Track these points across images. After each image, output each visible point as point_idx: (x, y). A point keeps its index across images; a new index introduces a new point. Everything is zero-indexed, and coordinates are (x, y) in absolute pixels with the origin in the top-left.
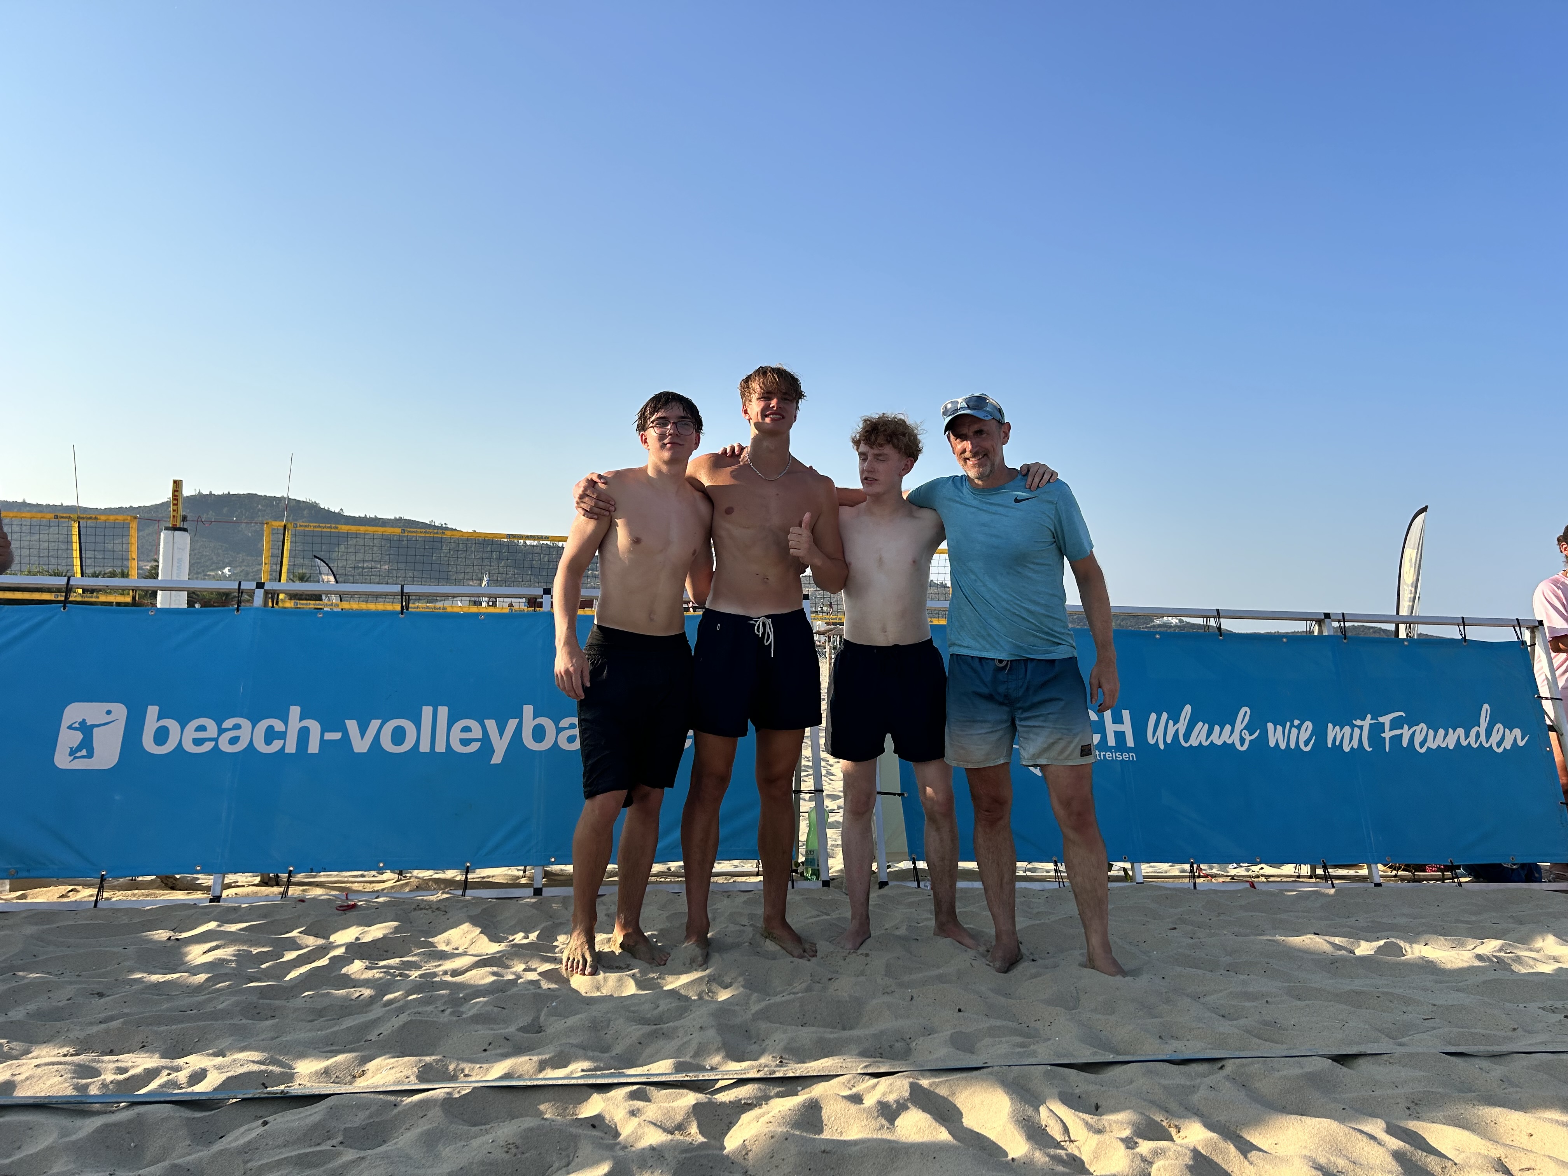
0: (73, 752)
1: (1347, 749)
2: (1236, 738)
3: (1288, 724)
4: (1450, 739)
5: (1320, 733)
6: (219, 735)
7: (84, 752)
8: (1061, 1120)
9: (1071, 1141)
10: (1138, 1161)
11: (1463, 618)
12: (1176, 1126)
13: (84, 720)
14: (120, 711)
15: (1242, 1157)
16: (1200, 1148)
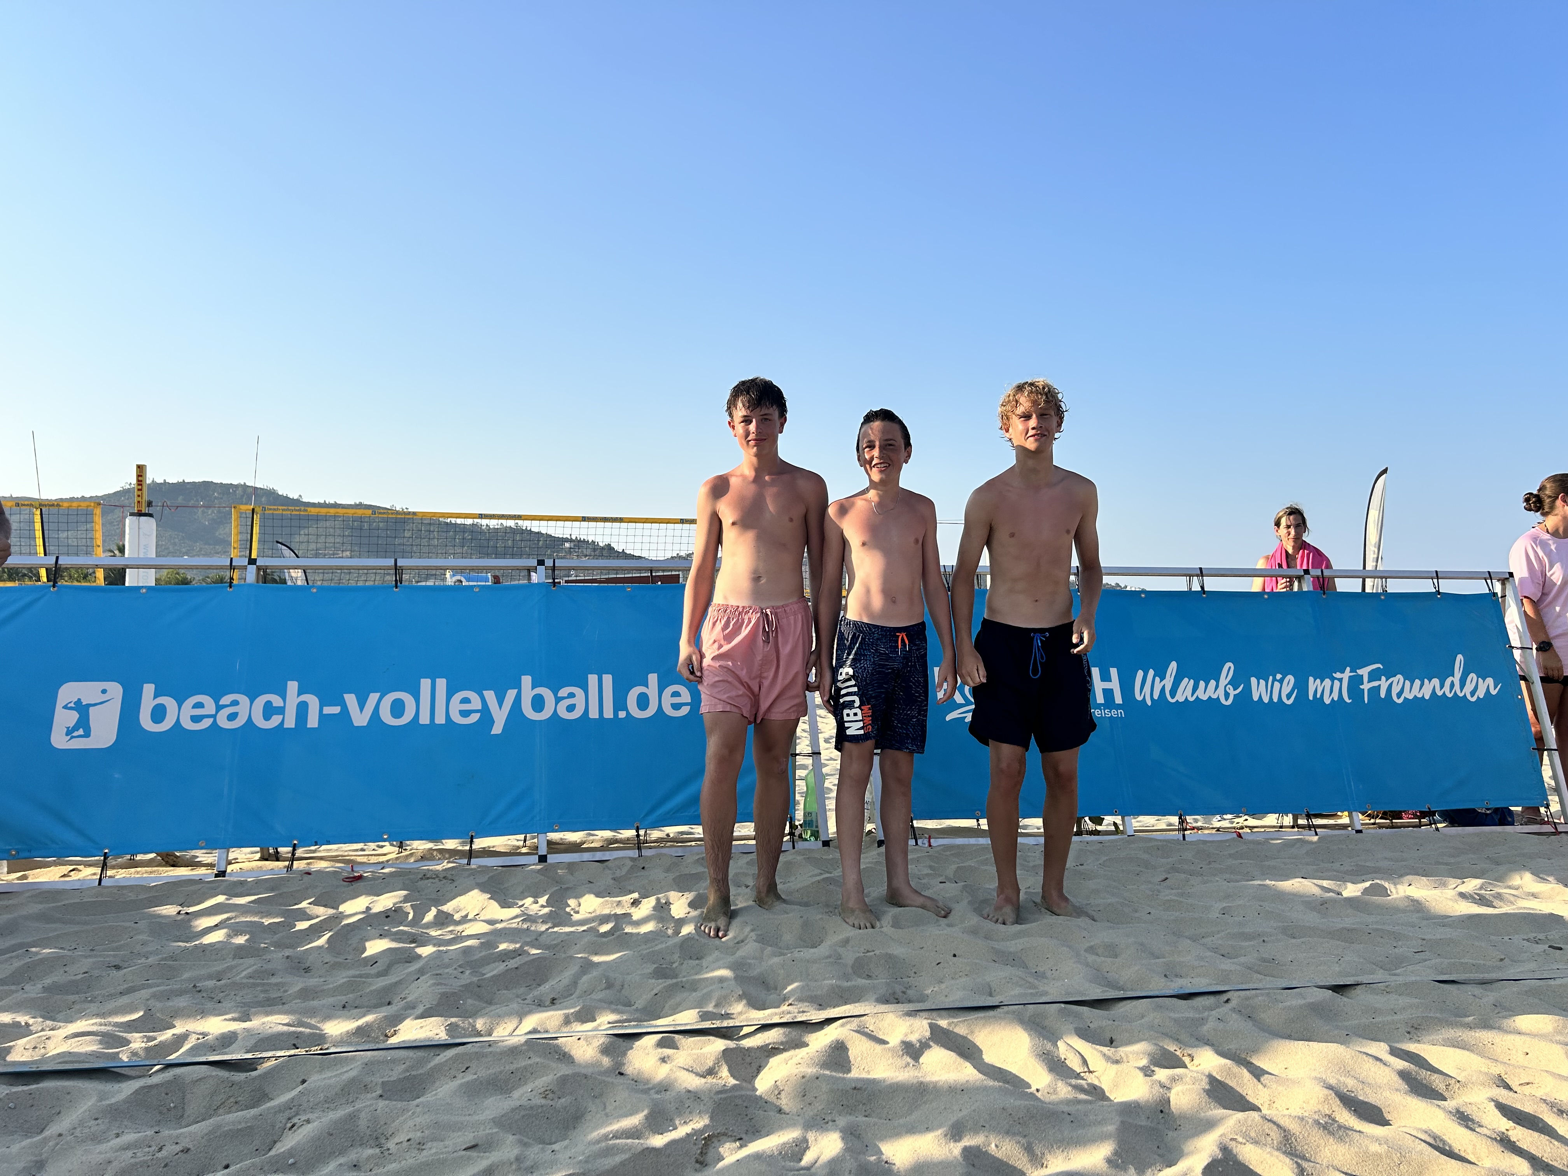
0: (69, 732)
1: (1327, 701)
2: (1220, 693)
3: (1271, 678)
4: (1426, 689)
5: (1301, 687)
6: (217, 712)
7: (81, 732)
8: (1079, 1053)
9: (1090, 1072)
10: (1157, 1088)
11: (1436, 572)
12: (1189, 1055)
13: (79, 699)
14: (115, 690)
15: (1255, 1080)
16: (1214, 1074)
